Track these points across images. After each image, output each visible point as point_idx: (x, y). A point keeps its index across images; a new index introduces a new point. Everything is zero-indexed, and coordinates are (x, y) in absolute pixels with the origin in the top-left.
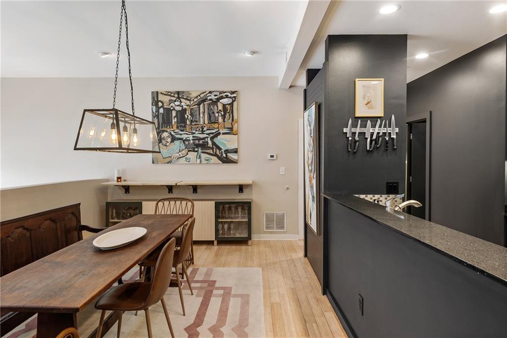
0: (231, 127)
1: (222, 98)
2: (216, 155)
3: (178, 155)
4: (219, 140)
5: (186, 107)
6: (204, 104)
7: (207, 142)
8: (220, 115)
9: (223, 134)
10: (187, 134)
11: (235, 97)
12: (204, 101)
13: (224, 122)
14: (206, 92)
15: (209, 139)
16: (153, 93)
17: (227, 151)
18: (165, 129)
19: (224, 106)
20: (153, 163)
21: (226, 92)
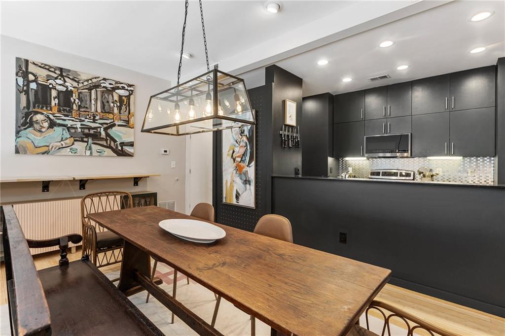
0: (127, 120)
1: (118, 88)
2: (110, 147)
3: (59, 144)
4: (113, 132)
5: (73, 89)
6: (97, 91)
7: (100, 132)
8: (115, 105)
9: (119, 125)
10: (73, 121)
11: (132, 91)
12: (97, 86)
13: (120, 113)
14: (99, 77)
15: (102, 129)
16: (18, 59)
17: (122, 144)
18: (39, 110)
19: (120, 97)
20: (17, 152)
21: (122, 83)
